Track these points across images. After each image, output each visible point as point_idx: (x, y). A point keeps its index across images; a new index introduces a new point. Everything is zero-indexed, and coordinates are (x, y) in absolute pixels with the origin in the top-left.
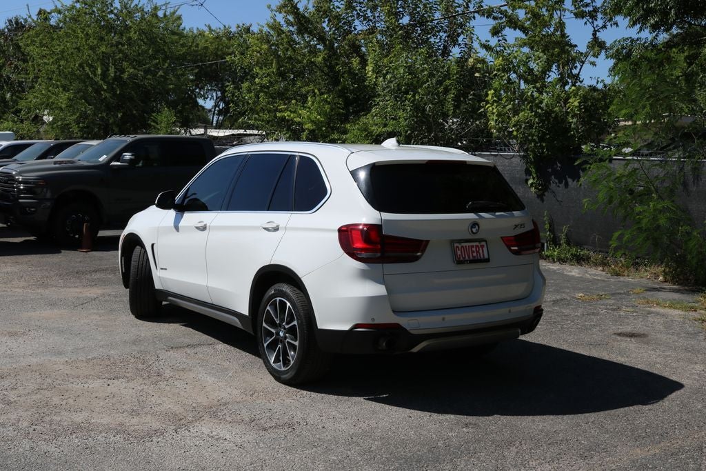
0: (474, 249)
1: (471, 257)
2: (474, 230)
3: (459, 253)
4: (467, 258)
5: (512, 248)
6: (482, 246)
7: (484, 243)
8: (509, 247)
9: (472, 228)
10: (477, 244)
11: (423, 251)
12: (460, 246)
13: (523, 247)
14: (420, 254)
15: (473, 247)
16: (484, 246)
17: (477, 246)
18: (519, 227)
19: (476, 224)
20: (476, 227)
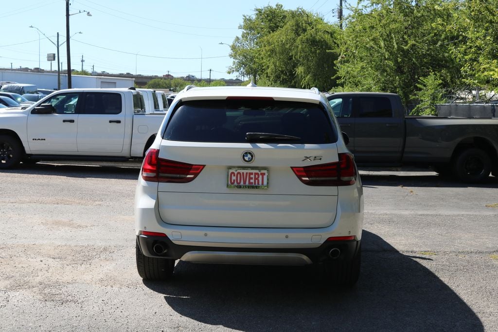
0: (252, 176)
1: (247, 183)
2: (246, 158)
3: (234, 178)
4: (242, 183)
5: (304, 179)
6: (263, 174)
7: (265, 172)
8: (300, 177)
9: (244, 156)
10: (257, 171)
11: (196, 175)
12: (236, 173)
13: (317, 179)
14: (192, 176)
15: (252, 174)
16: (264, 174)
17: (256, 174)
18: (312, 159)
19: (250, 153)
20: (249, 156)
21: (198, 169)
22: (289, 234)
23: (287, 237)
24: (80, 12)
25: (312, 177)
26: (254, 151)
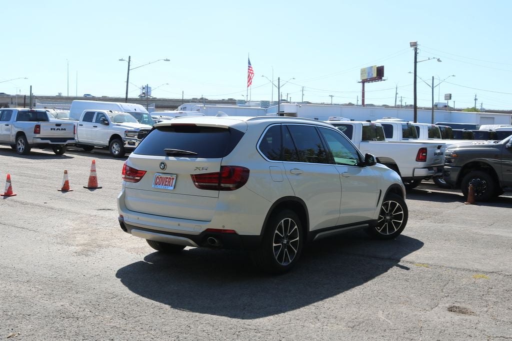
0: (167, 180)
1: (164, 184)
2: (162, 167)
3: (158, 181)
4: (161, 184)
5: (197, 184)
7: (175, 177)
8: (194, 182)
9: (160, 165)
11: (141, 178)
12: (159, 177)
13: (204, 184)
14: (139, 178)
15: (167, 178)
16: (173, 179)
17: (170, 178)
18: (201, 169)
19: (163, 163)
20: (163, 165)
21: (142, 173)
22: (181, 223)
23: (179, 225)
24: (429, 59)
25: (200, 182)
26: (167, 163)
